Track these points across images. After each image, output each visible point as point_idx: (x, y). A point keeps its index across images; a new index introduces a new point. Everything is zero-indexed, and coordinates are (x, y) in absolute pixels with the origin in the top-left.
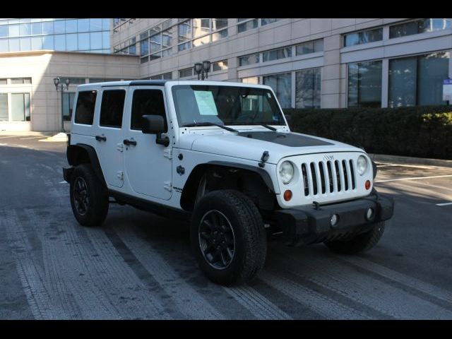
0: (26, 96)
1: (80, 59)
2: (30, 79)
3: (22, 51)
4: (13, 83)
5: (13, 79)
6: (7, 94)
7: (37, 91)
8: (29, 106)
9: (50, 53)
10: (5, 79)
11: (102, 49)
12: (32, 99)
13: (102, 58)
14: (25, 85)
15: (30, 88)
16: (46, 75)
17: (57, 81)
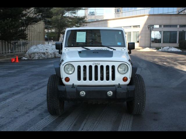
0: (138, 33)
1: (160, 17)
2: (139, 26)
3: (137, 15)
4: (134, 28)
5: (134, 26)
6: (131, 32)
7: (142, 31)
8: (139, 37)
9: (147, 15)
10: (131, 26)
11: (173, 12)
12: (140, 34)
13: (170, 16)
14: (138, 28)
15: (139, 30)
16: (145, 24)
17: (149, 26)
